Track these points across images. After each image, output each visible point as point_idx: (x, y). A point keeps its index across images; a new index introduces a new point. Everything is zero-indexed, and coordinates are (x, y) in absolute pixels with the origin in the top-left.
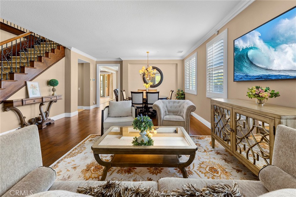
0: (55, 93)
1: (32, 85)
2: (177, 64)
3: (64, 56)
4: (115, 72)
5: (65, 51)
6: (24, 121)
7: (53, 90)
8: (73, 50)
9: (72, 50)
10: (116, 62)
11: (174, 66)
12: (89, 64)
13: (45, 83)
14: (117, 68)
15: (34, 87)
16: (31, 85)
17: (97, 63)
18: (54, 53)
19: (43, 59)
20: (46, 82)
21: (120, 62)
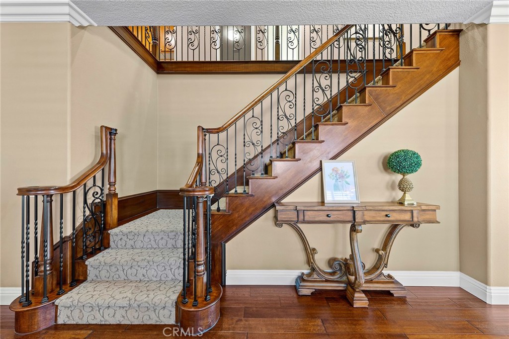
0: (409, 198)
1: (335, 170)
3: (457, 63)
5: (458, 45)
6: (312, 261)
7: (403, 187)
13: (375, 164)
15: (340, 176)
16: (333, 170)
18: (411, 64)
19: (370, 94)
20: (381, 160)
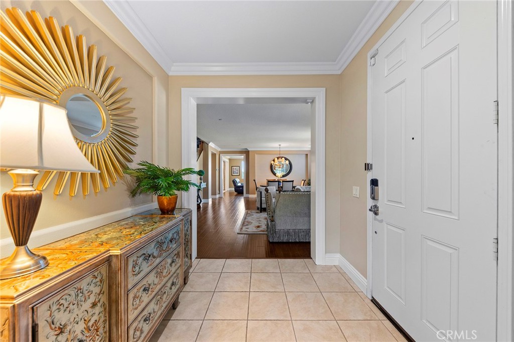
2: (307, 155)
4: (228, 161)
8: (211, 145)
9: (209, 144)
10: (241, 152)
11: (304, 157)
12: (216, 154)
14: (242, 157)
17: (221, 153)
21: (247, 153)
